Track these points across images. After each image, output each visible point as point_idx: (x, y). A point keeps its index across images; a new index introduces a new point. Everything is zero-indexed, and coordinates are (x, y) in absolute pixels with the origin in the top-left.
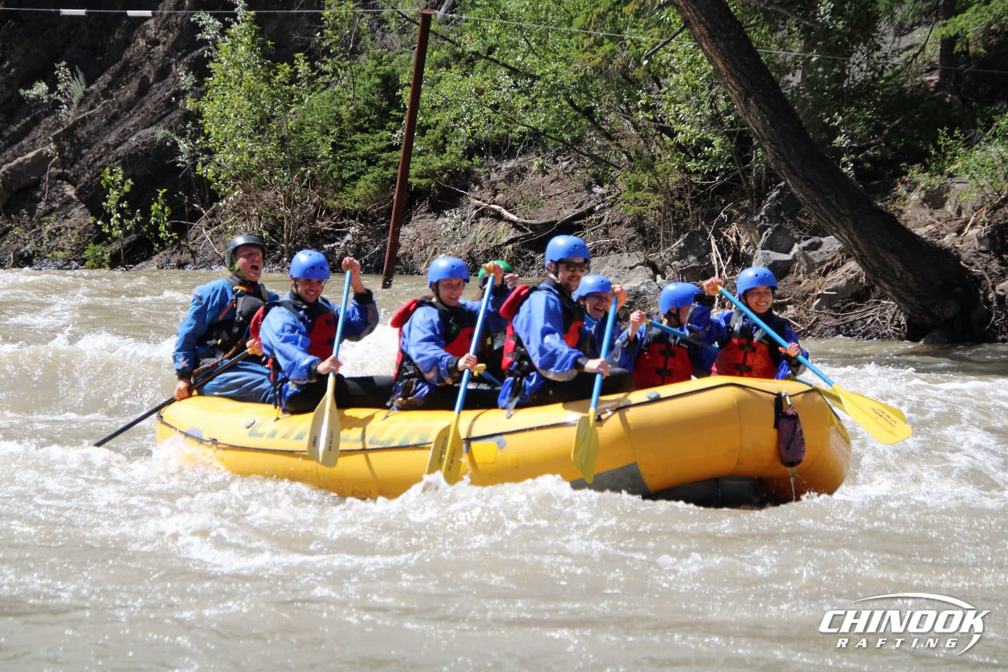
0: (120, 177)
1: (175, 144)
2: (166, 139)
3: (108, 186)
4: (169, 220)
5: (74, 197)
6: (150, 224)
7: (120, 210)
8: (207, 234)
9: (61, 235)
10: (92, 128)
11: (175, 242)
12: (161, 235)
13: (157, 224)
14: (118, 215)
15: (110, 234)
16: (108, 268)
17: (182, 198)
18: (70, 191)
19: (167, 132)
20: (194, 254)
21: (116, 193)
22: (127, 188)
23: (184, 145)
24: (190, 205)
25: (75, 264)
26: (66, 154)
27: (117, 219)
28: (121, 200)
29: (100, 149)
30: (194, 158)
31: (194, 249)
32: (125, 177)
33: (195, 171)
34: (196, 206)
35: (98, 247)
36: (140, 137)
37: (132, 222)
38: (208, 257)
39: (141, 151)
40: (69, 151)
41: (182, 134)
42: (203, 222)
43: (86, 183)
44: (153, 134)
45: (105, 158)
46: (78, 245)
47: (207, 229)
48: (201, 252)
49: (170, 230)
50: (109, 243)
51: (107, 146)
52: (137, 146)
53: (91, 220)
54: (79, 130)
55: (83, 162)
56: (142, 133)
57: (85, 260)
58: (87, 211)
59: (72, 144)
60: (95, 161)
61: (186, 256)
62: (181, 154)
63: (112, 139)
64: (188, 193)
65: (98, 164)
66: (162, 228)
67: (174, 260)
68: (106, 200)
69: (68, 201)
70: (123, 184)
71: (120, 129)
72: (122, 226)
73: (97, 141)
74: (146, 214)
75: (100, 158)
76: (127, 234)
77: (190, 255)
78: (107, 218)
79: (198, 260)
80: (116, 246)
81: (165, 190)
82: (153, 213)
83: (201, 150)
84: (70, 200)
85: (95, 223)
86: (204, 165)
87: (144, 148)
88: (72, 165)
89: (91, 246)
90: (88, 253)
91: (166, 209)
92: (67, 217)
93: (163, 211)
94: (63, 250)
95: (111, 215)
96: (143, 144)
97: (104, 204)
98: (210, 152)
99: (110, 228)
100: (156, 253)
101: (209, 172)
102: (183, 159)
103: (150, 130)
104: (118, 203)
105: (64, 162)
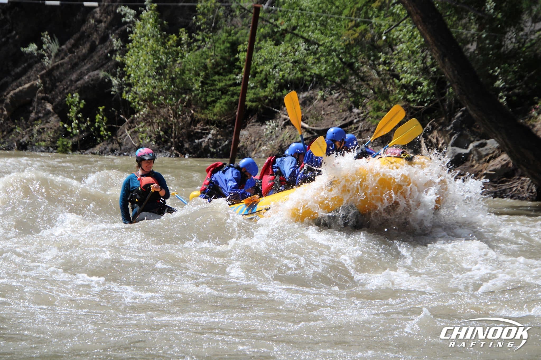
0: (77, 99)
1: (110, 81)
2: (105, 77)
3: (71, 104)
4: (106, 124)
5: (52, 110)
6: (95, 127)
7: (77, 118)
8: (128, 133)
9: (44, 132)
10: (62, 71)
11: (110, 137)
12: (102, 133)
13: (99, 127)
14: (77, 121)
15: (72, 132)
16: (70, 152)
17: (114, 112)
18: (49, 107)
19: (106, 73)
20: (120, 144)
21: (75, 108)
22: (81, 106)
23: (115, 81)
24: (119, 116)
25: (51, 149)
26: (47, 85)
27: (76, 123)
28: (78, 113)
29: (67, 83)
30: (121, 89)
31: (120, 141)
32: (80, 99)
33: (121, 95)
34: (122, 116)
35: (64, 140)
36: (90, 76)
37: (85, 125)
38: (129, 146)
39: (91, 84)
40: (49, 84)
41: (114, 75)
42: (126, 126)
43: (59, 102)
44: (98, 74)
45: (69, 88)
46: (53, 138)
47: (128, 130)
48: (124, 144)
49: (106, 130)
50: (71, 138)
51: (71, 81)
52: (88, 81)
53: (61, 124)
54: (55, 71)
55: (57, 90)
56: (91, 74)
57: (57, 147)
58: (59, 118)
59: (51, 80)
60: (64, 90)
61: (115, 146)
62: (113, 86)
63: (74, 77)
64: (118, 109)
65: (66, 91)
66: (102, 129)
67: (109, 148)
68: (69, 113)
69: (48, 113)
70: (79, 103)
71: (79, 71)
72: (79, 128)
73: (65, 79)
74: (93, 121)
75: (67, 88)
76: (81, 132)
77: (118, 145)
78: (70, 123)
79: (123, 148)
80: (75, 139)
81: (103, 107)
82: (97, 120)
83: (125, 84)
84: (49, 112)
85: (63, 125)
86: (127, 92)
87: (92, 82)
88: (50, 92)
89: (61, 139)
90: (59, 143)
91: (105, 118)
92: (47, 122)
93: (103, 119)
94: (44, 141)
95: (72, 121)
96: (92, 80)
97: (68, 115)
98: (130, 85)
99: (72, 129)
100: (98, 144)
101: (129, 97)
102: (114, 90)
103: (96, 72)
104: (76, 114)
105: (46, 90)
